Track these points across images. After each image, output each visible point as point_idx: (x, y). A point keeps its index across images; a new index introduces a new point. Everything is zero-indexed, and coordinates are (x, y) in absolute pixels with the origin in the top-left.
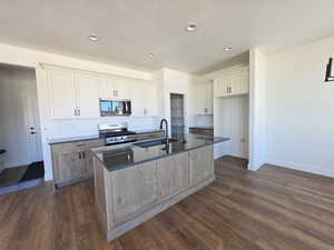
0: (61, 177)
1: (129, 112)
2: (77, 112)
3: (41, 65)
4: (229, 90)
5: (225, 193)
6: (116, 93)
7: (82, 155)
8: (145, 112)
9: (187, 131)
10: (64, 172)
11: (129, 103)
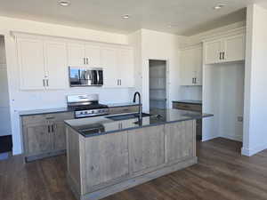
0: (31, 151)
1: (101, 83)
2: (45, 83)
3: (11, 33)
4: (222, 55)
5: (205, 175)
6: (86, 61)
7: (51, 129)
8: (119, 82)
9: (170, 105)
10: (34, 146)
11: (101, 72)
